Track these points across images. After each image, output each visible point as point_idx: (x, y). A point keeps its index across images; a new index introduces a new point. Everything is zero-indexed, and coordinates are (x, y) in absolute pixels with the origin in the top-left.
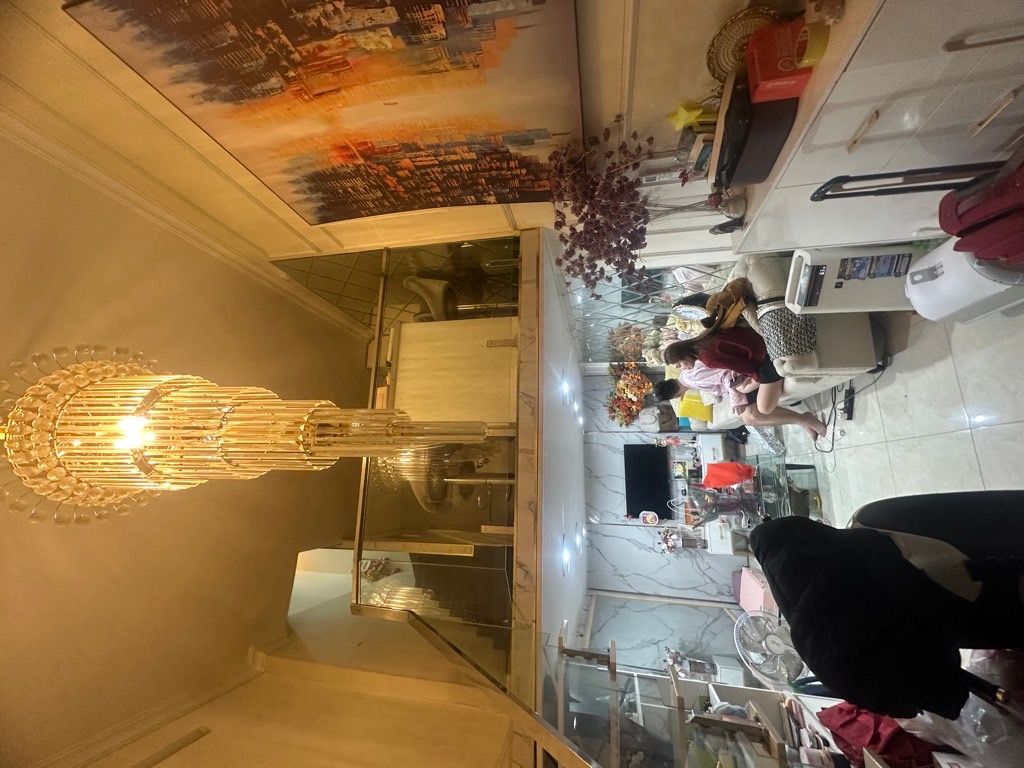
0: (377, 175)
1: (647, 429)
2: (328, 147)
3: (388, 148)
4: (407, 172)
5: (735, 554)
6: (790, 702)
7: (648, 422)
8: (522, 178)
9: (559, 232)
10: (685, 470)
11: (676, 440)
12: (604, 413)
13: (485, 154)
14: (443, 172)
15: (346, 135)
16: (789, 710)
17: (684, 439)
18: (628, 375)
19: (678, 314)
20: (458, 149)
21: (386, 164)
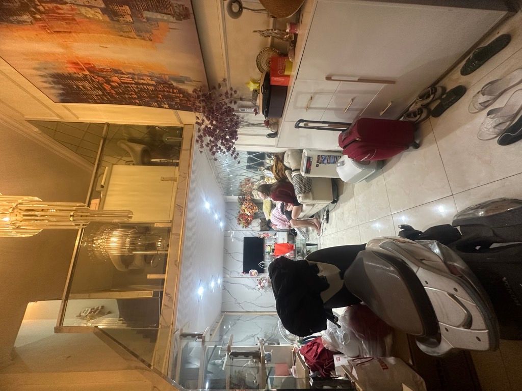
2: (66, 61)
3: (104, 69)
4: (117, 84)
6: (295, 349)
7: (255, 225)
8: (181, 99)
9: (198, 127)
10: (271, 249)
11: (267, 235)
13: (160, 83)
14: (137, 88)
15: (77, 57)
16: (294, 352)
18: (247, 203)
20: (145, 78)
21: (103, 77)
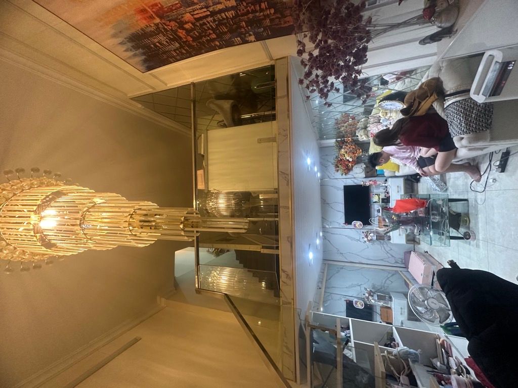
0: (172, 30)
1: (358, 176)
2: (133, 12)
4: (191, 25)
5: (407, 243)
6: (443, 341)
7: (358, 172)
8: (272, 17)
9: (300, 59)
10: (379, 198)
11: (375, 182)
12: (332, 168)
14: (215, 21)
16: (442, 345)
17: (380, 181)
18: (347, 146)
19: (382, 107)
21: (175, 20)
